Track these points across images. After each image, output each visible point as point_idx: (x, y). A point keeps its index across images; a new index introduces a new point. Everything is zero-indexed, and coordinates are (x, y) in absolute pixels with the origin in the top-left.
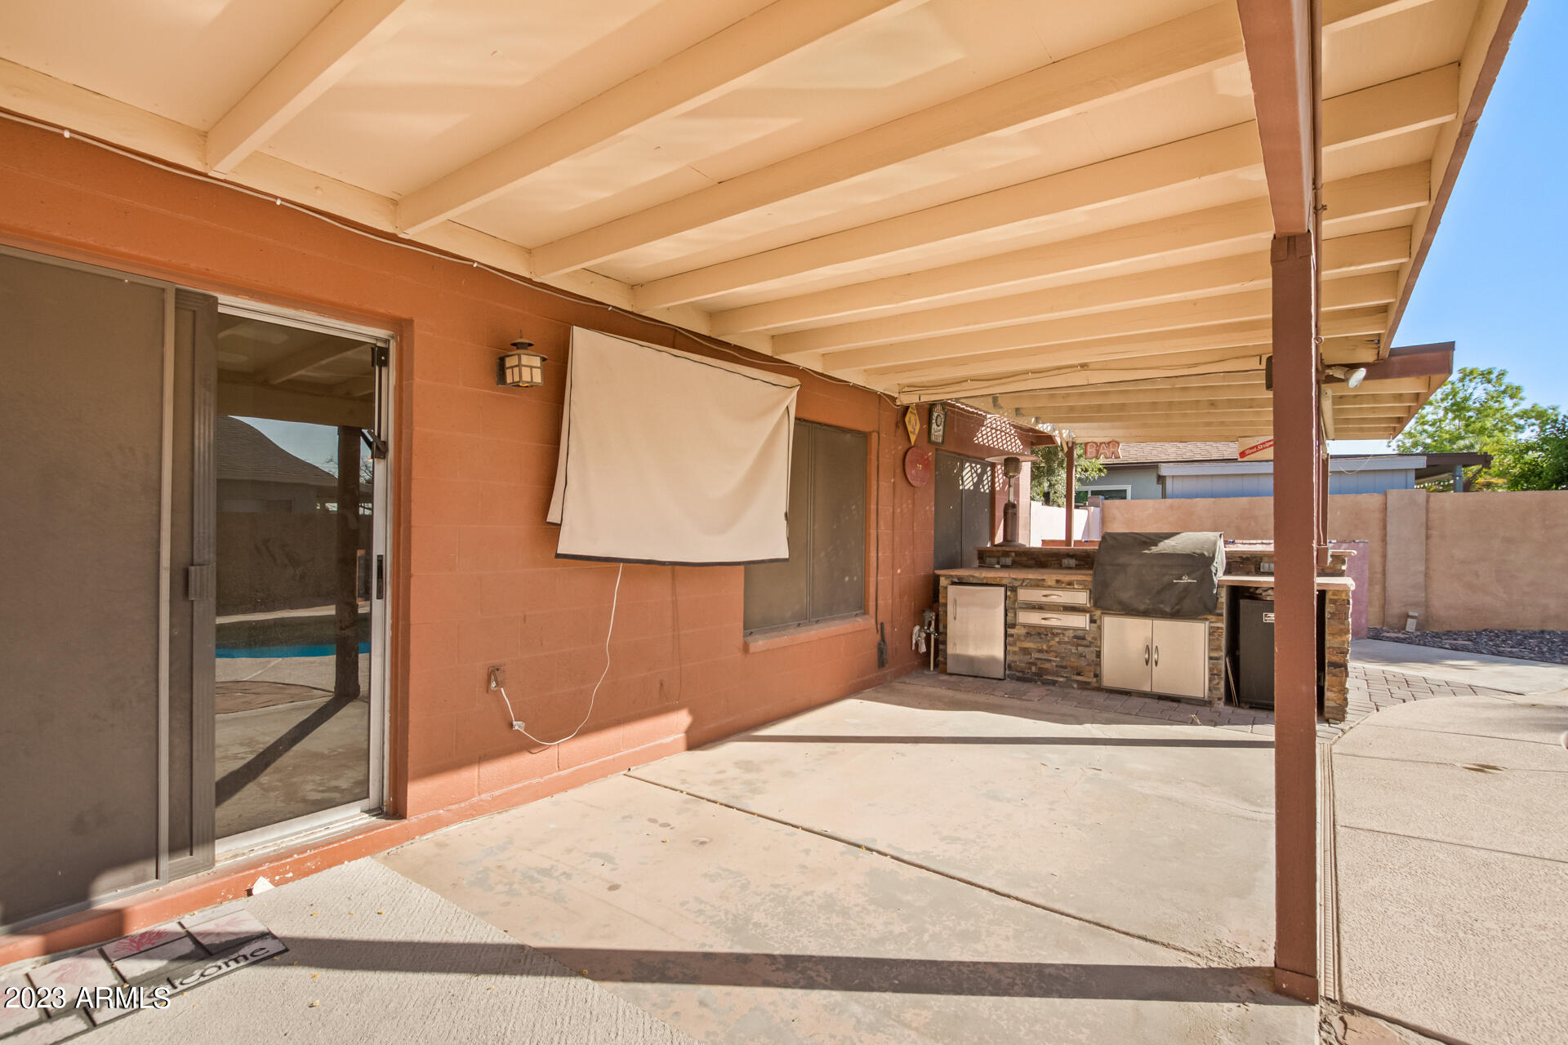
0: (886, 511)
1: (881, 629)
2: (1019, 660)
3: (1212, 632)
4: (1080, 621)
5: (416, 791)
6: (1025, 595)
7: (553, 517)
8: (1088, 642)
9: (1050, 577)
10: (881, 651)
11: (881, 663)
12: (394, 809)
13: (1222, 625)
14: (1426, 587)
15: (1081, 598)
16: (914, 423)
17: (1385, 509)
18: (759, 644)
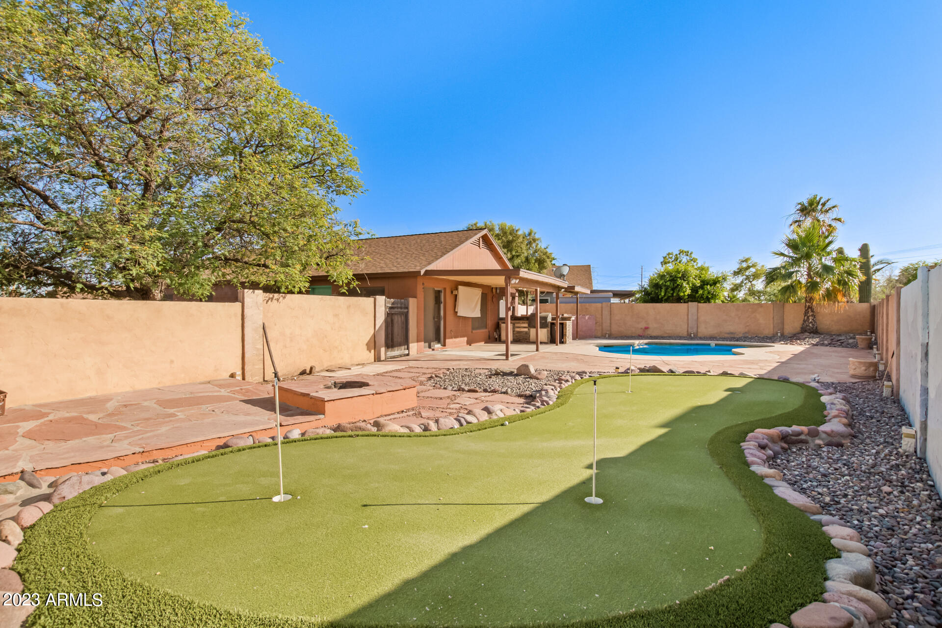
0: (490, 308)
1: (489, 332)
2: (516, 338)
3: (548, 330)
4: (526, 330)
5: (447, 341)
6: (517, 325)
7: (456, 310)
8: (528, 334)
9: (521, 322)
10: (489, 336)
11: (489, 338)
12: (444, 345)
13: (549, 329)
14: (610, 326)
15: (526, 325)
16: (494, 290)
17: (602, 307)
18: (474, 331)
